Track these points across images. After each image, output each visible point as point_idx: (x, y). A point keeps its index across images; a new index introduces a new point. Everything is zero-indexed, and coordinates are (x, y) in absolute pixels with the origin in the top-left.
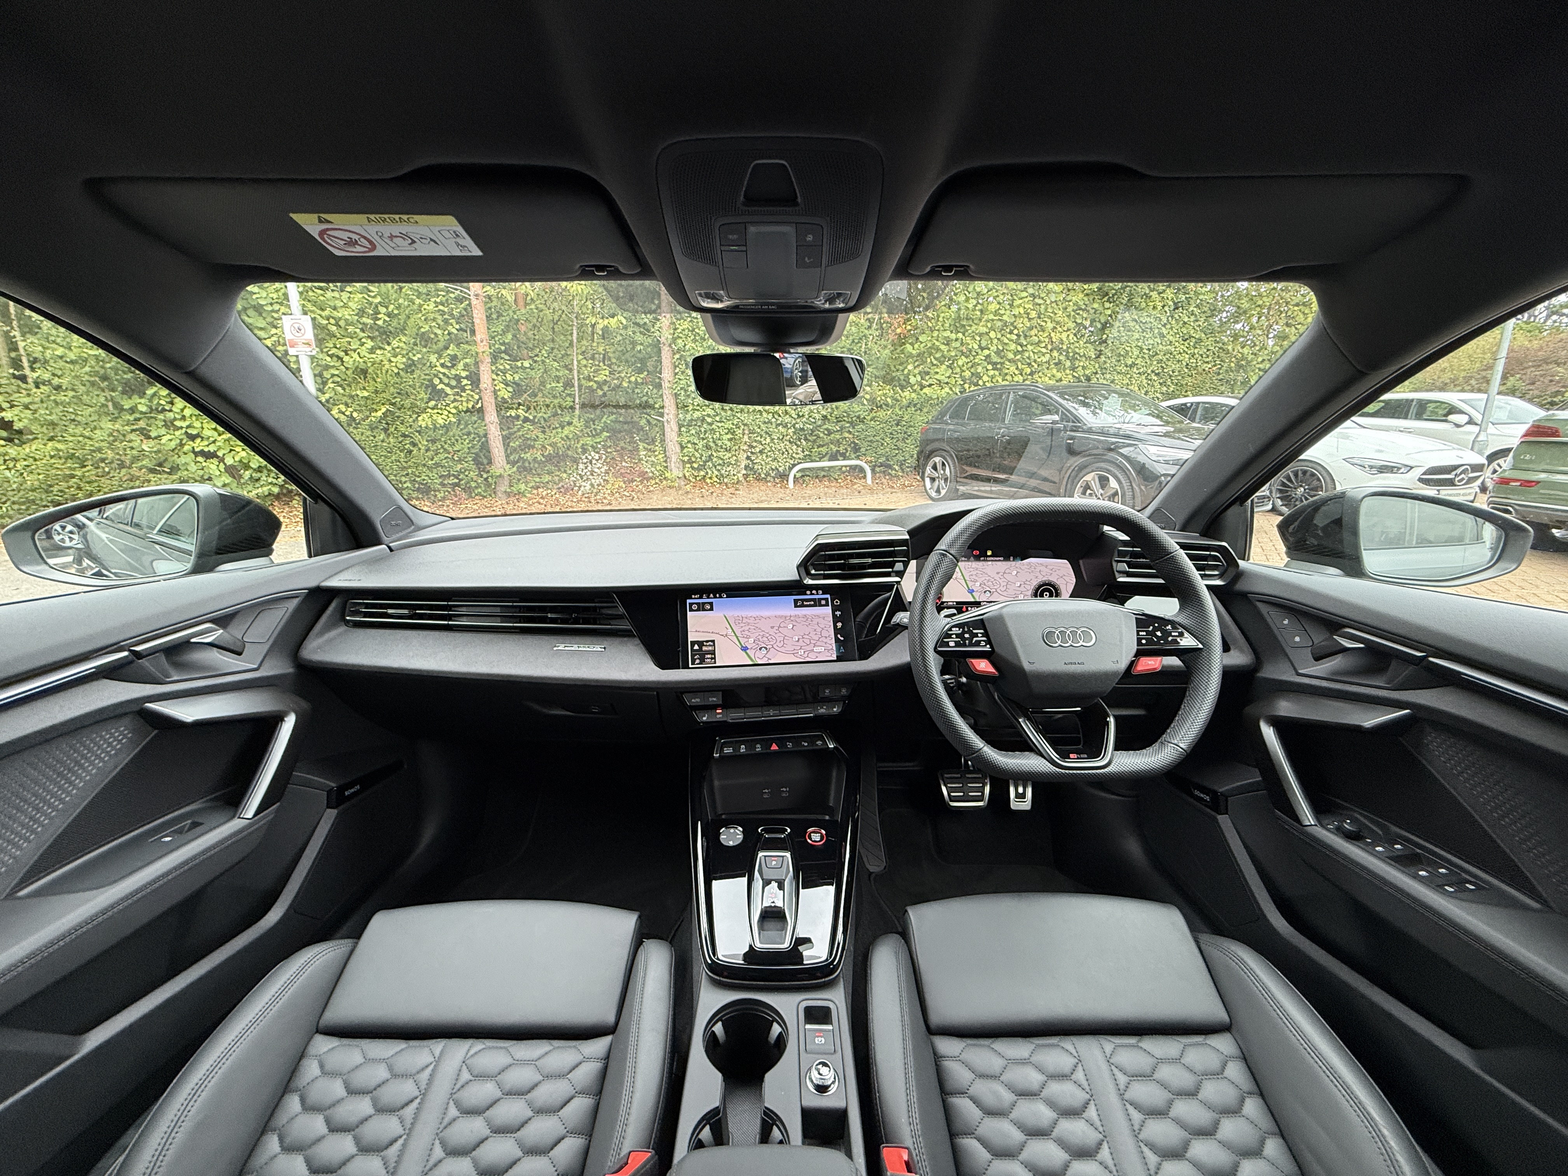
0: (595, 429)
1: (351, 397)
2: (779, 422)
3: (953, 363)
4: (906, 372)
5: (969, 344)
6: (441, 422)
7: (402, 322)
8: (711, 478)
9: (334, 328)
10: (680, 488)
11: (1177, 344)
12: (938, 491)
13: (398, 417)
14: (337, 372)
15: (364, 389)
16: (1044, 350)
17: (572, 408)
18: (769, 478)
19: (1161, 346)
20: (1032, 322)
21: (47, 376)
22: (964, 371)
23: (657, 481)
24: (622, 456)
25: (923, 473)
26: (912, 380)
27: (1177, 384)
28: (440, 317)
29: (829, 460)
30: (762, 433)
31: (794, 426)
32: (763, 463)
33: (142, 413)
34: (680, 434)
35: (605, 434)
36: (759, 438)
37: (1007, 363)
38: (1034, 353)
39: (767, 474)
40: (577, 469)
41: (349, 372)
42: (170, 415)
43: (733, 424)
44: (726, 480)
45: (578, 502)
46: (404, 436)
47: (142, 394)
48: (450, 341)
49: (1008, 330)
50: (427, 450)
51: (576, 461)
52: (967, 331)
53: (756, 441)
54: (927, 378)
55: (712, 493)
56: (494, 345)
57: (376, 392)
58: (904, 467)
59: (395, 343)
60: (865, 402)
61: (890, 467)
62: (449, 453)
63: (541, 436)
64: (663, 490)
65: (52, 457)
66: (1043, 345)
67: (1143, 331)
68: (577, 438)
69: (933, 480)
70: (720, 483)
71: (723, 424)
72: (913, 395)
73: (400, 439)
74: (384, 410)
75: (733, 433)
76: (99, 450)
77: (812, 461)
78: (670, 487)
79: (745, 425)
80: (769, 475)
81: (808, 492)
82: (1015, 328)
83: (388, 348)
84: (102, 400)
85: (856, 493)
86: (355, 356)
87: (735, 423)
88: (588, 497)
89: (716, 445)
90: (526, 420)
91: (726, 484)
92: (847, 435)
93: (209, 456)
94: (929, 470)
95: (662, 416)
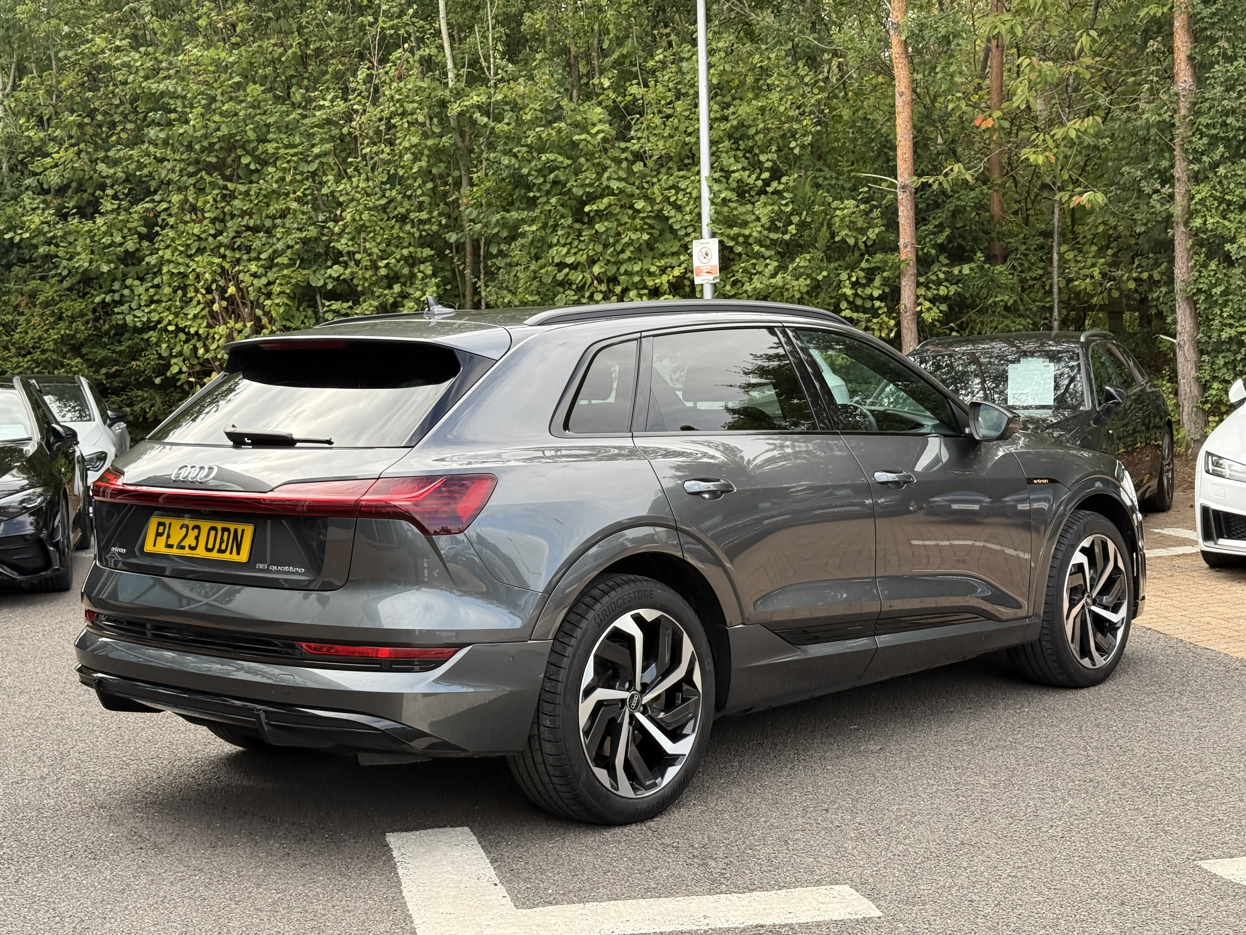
56: (924, 248)
95: (1174, 337)
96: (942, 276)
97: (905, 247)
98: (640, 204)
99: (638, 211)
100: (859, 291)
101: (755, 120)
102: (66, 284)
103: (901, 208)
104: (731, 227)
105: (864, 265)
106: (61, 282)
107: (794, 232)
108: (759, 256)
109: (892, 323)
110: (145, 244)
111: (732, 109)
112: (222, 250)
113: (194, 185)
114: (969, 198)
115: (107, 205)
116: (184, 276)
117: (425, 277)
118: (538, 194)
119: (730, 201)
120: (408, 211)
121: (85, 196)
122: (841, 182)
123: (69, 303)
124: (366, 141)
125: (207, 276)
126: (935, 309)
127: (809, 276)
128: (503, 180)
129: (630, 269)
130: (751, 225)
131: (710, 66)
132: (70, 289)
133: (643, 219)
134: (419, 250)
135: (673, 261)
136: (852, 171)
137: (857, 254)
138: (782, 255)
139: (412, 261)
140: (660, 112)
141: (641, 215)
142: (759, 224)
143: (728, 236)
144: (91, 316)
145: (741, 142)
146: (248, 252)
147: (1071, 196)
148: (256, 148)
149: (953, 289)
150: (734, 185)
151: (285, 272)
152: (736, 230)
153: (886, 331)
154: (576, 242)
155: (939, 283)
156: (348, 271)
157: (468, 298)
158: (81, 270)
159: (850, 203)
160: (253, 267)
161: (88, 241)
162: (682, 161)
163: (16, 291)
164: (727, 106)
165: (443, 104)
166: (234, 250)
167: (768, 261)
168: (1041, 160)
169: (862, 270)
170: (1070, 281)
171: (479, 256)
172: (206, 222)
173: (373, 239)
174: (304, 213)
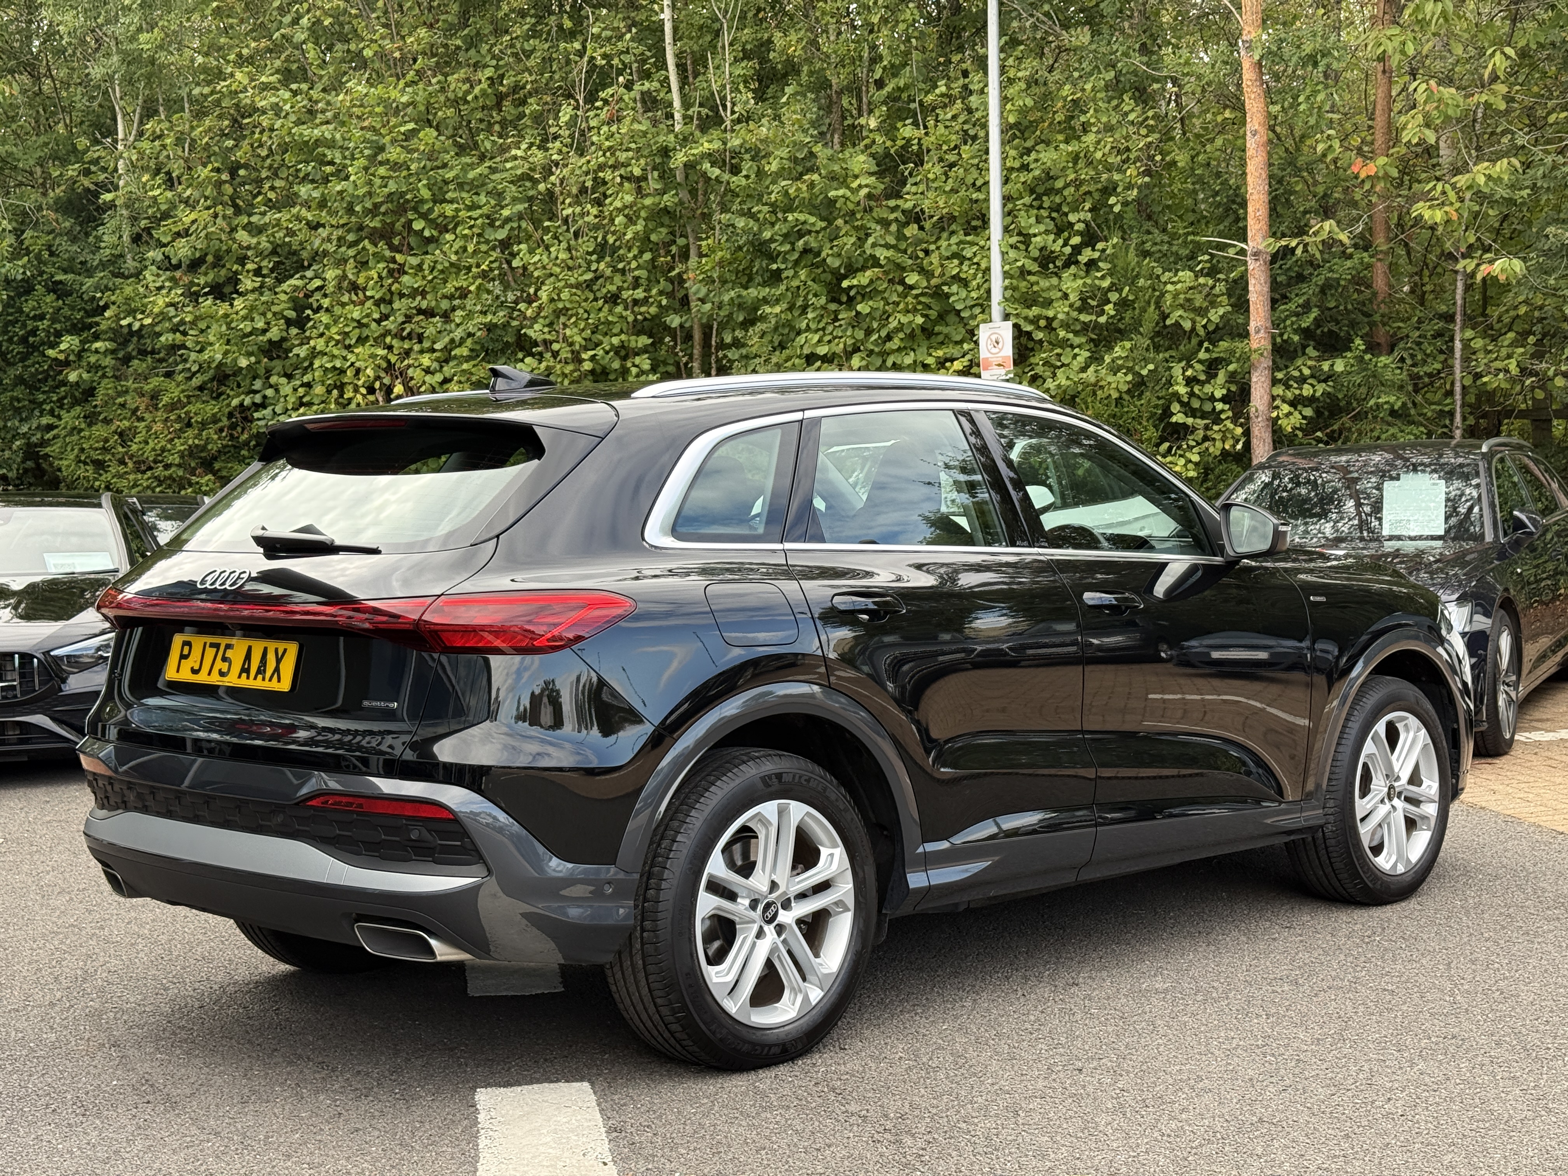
56: (1282, 335)
96: (1307, 372)
97: (1257, 332)
98: (912, 279)
99: (911, 287)
100: (1196, 389)
101: (1064, 169)
102: (196, 382)
103: (1252, 282)
104: (1029, 307)
105: (1202, 355)
106: (189, 379)
107: (1112, 313)
108: (1065, 344)
109: (1239, 431)
110: (294, 331)
111: (1033, 155)
112: (388, 340)
113: (355, 257)
114: (1344, 269)
115: (248, 283)
116: (342, 372)
117: (642, 372)
118: (783, 266)
119: (1030, 273)
120: (620, 289)
121: (223, 272)
122: (1174, 248)
123: (199, 405)
124: (568, 201)
125: (369, 372)
126: (1296, 414)
127: (1130, 370)
128: (740, 248)
129: (899, 362)
130: (1055, 304)
131: (1005, 100)
132: (201, 388)
133: (916, 296)
134: (633, 338)
135: (954, 351)
136: (1188, 234)
137: (1194, 341)
138: (1096, 343)
139: (624, 352)
140: (941, 160)
141: (914, 292)
142: (1067, 303)
143: (1026, 318)
144: (225, 422)
145: (1045, 198)
146: (420, 342)
147: (1478, 265)
148: (431, 210)
149: (1320, 388)
150: (1036, 253)
151: (465, 366)
152: (1035, 311)
153: (1231, 442)
154: (830, 328)
155: (1302, 380)
156: (543, 365)
158: (213, 365)
159: (1186, 275)
160: (426, 360)
161: (224, 328)
162: (968, 222)
163: (135, 390)
164: (1028, 152)
165: (666, 152)
166: (403, 339)
167: (1077, 350)
168: (1438, 216)
169: (1200, 361)
170: (1478, 376)
171: (710, 346)
172: (369, 304)
173: (575, 324)
174: (489, 292)
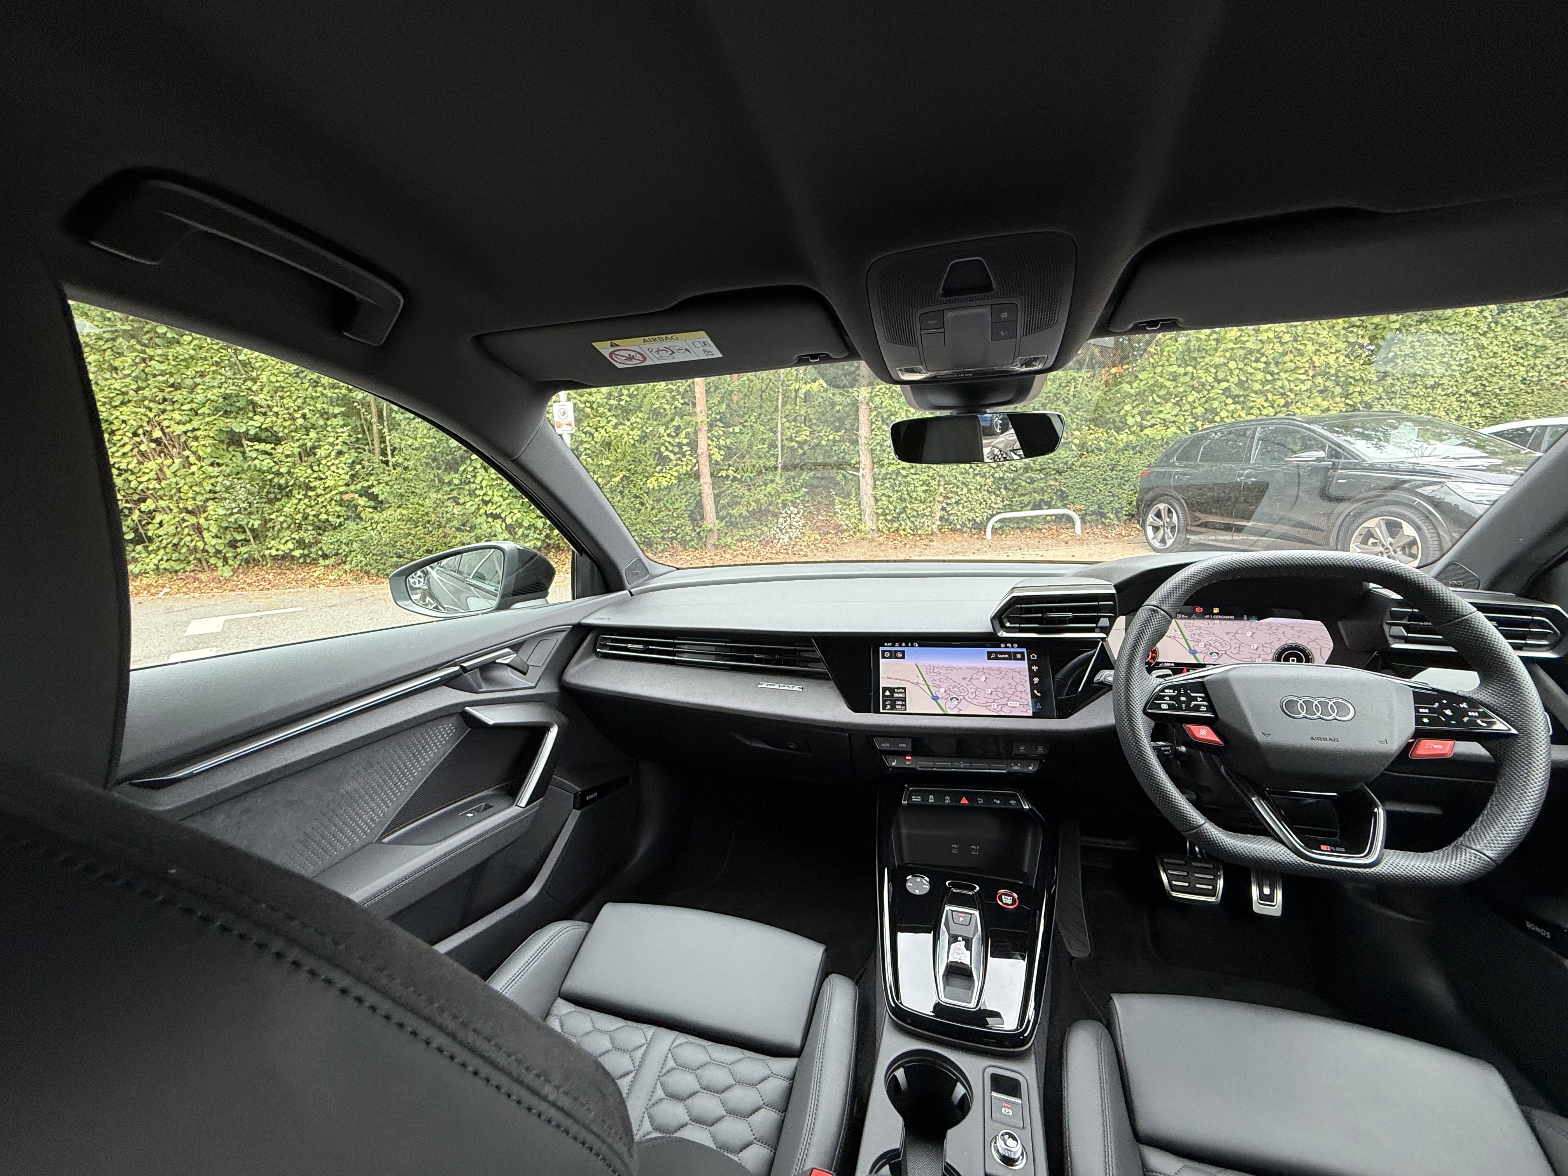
0: (795, 486)
1: (598, 466)
2: (976, 472)
3: (1181, 399)
4: (1122, 412)
5: (1201, 378)
6: (665, 483)
7: (639, 401)
8: (904, 530)
9: (589, 410)
10: (873, 540)
11: (1505, 355)
12: (1163, 541)
13: (632, 481)
14: (588, 446)
15: (608, 458)
16: (1303, 377)
17: (776, 468)
18: (965, 529)
19: (1479, 360)
20: (1286, 346)
21: (401, 460)
22: (1195, 408)
23: (851, 533)
24: (818, 510)
25: (1144, 521)
26: (1130, 421)
27: (1507, 405)
28: (669, 395)
29: (1032, 509)
30: (959, 484)
31: (993, 476)
32: (959, 513)
33: (455, 485)
34: (875, 488)
35: (804, 490)
36: (955, 489)
37: (1253, 395)
38: (1289, 381)
39: (964, 525)
40: (777, 523)
41: (597, 446)
42: (473, 486)
43: (928, 476)
44: (920, 532)
45: (777, 553)
46: (636, 497)
47: (456, 472)
48: (675, 414)
49: (1253, 359)
50: (652, 509)
51: (776, 515)
52: (1199, 363)
53: (952, 492)
54: (1149, 417)
55: (905, 544)
56: (711, 415)
57: (617, 460)
58: (1120, 515)
59: (633, 419)
60: (1074, 447)
61: (1103, 515)
62: (670, 511)
63: (747, 493)
64: (857, 542)
65: (399, 520)
66: (1303, 371)
67: (1450, 344)
68: (778, 494)
69: (1156, 529)
70: (914, 535)
71: (917, 476)
72: (1131, 437)
73: (633, 500)
74: (621, 475)
75: (928, 485)
76: (427, 514)
77: (1013, 511)
78: (863, 539)
79: (940, 476)
80: (965, 525)
81: (1007, 543)
82: (1263, 355)
83: (628, 423)
84: (432, 476)
85: (1063, 544)
86: (603, 431)
87: (931, 474)
88: (786, 549)
89: (911, 497)
90: (735, 479)
91: (920, 536)
92: (1052, 483)
93: (495, 517)
94: (1151, 518)
95: (858, 471)
109: (694, 460)
112: (146, 403)
125: (133, 422)
134: (331, 407)
146: (172, 404)
151: (208, 419)
155: (720, 437)
156: (268, 421)
157: (377, 446)
160: (177, 416)
166: (158, 402)
171: (383, 416)
173: (290, 397)
174: (221, 375)
